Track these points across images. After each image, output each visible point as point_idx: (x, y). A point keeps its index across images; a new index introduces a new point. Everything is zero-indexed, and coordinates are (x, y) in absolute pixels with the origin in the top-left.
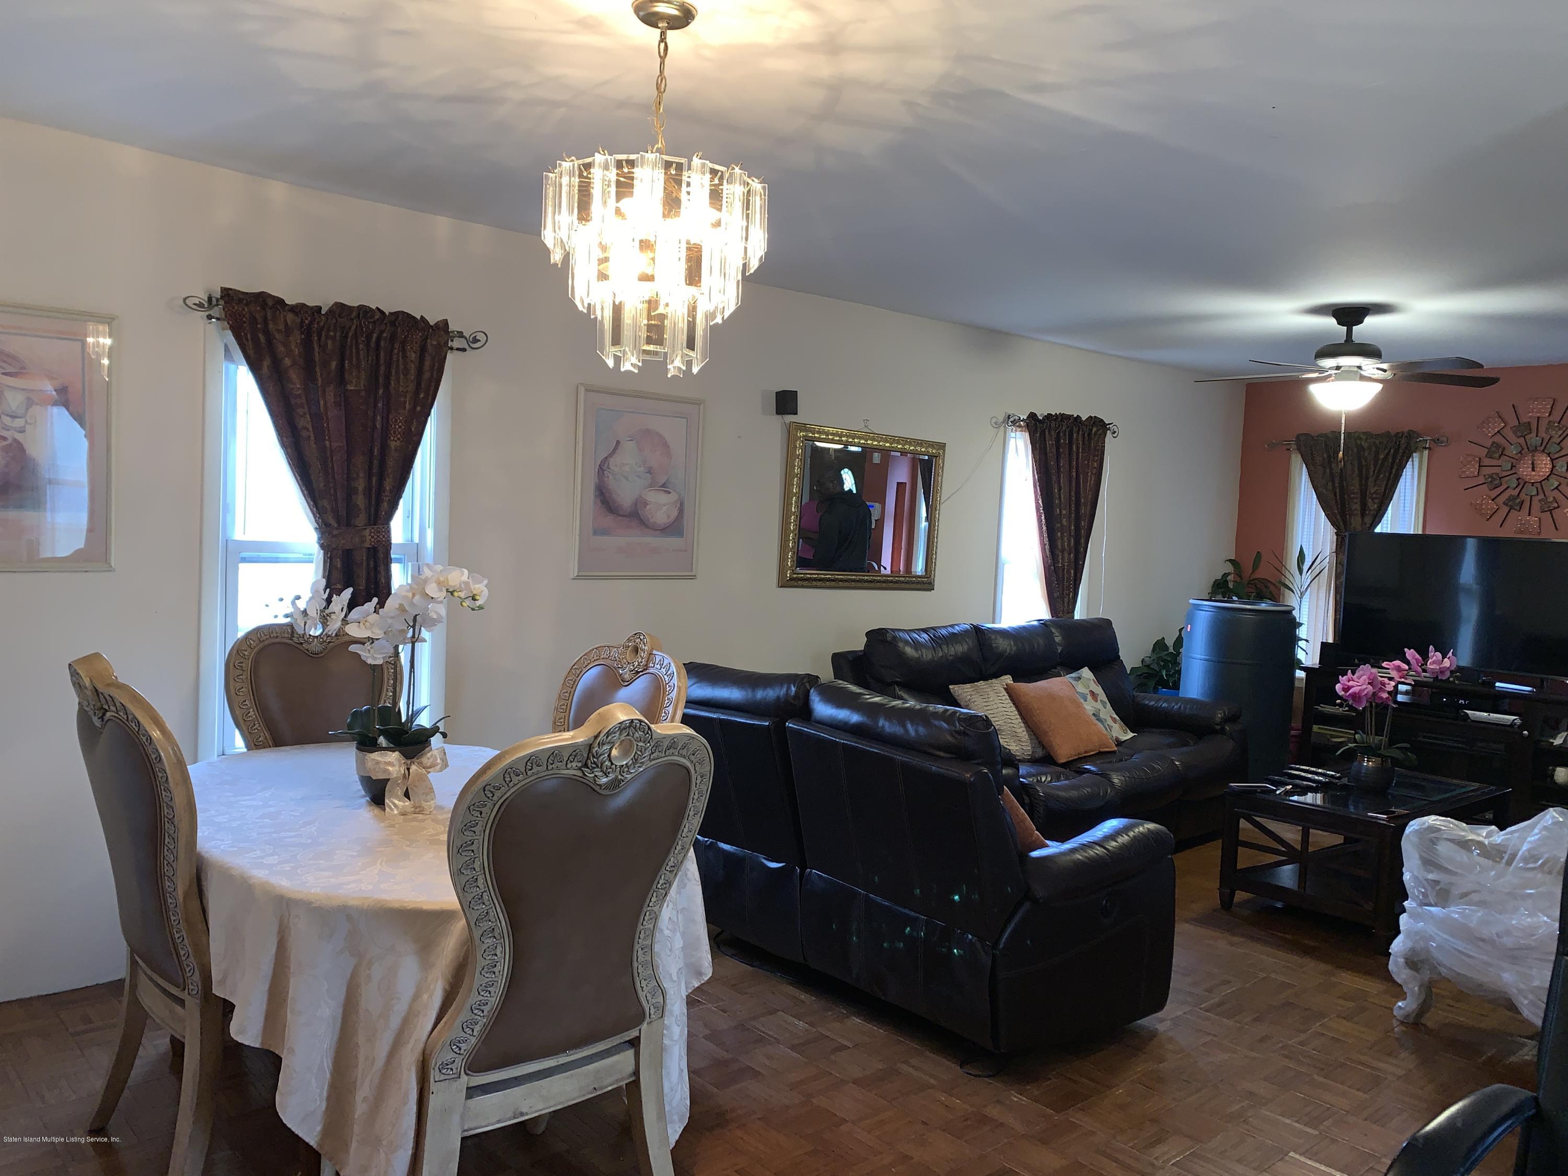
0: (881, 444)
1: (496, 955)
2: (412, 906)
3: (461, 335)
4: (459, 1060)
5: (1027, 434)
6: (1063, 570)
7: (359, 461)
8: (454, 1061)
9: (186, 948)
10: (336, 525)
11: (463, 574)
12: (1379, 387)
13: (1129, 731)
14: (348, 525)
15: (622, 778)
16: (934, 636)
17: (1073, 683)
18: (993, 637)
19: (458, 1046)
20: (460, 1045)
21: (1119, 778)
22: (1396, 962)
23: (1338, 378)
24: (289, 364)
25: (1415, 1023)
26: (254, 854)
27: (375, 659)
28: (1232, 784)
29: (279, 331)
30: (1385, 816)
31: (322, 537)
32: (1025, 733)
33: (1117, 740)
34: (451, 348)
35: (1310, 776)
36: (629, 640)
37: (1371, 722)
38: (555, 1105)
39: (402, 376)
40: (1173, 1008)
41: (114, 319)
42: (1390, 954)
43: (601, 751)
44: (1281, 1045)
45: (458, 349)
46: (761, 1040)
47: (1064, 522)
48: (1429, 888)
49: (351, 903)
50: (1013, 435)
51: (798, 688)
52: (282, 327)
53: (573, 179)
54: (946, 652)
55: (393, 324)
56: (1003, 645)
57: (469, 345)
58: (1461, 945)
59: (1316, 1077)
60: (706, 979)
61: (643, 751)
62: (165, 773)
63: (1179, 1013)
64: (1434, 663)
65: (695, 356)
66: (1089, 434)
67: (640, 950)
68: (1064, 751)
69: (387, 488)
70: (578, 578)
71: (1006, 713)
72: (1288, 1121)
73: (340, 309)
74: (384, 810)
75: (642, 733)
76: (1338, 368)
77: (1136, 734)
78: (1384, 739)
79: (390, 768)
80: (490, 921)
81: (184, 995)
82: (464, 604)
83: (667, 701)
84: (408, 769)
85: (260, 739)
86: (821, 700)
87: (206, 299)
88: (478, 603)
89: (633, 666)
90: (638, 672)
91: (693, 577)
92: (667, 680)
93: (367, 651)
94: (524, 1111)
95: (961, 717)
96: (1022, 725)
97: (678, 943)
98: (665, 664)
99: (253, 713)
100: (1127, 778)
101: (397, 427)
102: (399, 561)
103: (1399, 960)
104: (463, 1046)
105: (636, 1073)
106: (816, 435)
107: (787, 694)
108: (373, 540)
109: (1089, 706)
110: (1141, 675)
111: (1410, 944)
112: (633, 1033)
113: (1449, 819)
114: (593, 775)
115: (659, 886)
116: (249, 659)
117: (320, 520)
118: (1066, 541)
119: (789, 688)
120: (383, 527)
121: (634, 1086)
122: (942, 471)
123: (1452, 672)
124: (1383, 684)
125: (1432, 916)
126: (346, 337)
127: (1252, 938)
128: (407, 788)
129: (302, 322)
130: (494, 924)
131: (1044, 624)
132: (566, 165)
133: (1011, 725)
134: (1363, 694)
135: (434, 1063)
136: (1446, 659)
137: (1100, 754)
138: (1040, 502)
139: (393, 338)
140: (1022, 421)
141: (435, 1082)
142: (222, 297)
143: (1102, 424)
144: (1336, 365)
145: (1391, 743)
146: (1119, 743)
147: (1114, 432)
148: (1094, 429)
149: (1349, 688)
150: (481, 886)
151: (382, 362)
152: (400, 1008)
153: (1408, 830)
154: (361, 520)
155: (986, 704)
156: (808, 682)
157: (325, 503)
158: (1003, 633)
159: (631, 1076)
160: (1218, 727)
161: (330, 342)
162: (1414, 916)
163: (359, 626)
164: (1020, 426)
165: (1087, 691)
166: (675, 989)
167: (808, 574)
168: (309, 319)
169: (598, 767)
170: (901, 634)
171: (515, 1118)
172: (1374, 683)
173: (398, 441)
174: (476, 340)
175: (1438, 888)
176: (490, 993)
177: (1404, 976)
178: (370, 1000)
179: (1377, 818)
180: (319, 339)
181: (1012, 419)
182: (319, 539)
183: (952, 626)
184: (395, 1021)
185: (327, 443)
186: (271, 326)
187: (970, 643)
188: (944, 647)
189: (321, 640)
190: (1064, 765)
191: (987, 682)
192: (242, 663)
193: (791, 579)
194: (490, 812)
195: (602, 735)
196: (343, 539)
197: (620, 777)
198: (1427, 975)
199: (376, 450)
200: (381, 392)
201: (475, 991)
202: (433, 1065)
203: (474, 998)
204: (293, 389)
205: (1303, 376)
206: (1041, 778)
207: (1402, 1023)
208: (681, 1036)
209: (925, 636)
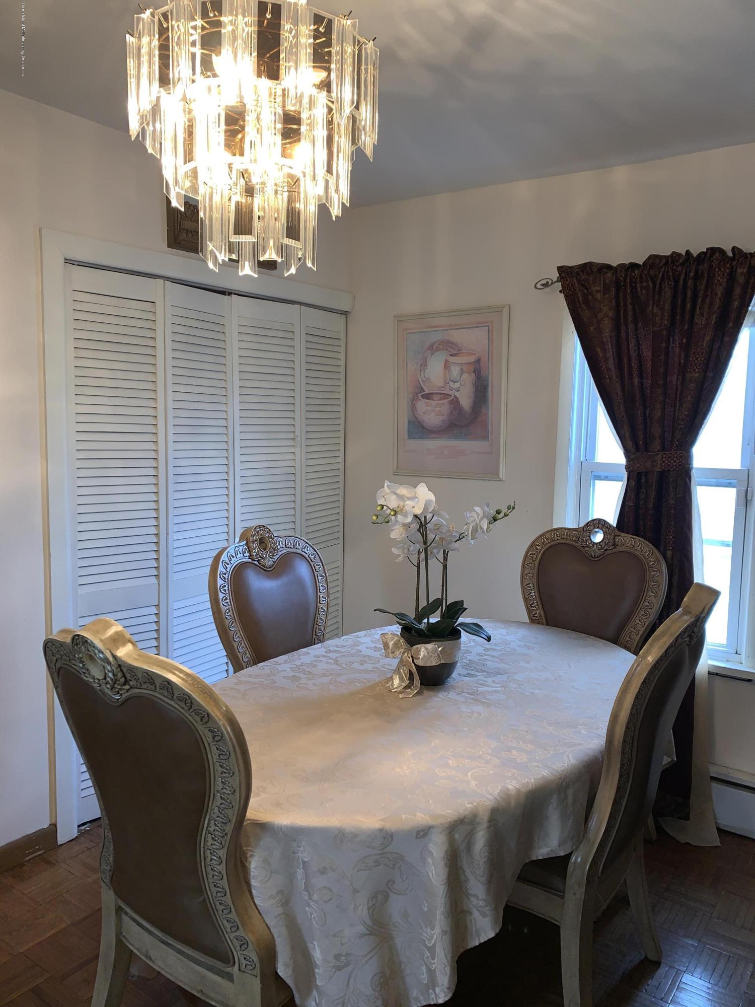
41: (505, 307)
52: (601, 287)
85: (536, 615)
99: (534, 594)
116: (540, 552)
120: (676, 453)
129: (617, 279)
186: (593, 288)
189: (600, 547)
196: (639, 463)
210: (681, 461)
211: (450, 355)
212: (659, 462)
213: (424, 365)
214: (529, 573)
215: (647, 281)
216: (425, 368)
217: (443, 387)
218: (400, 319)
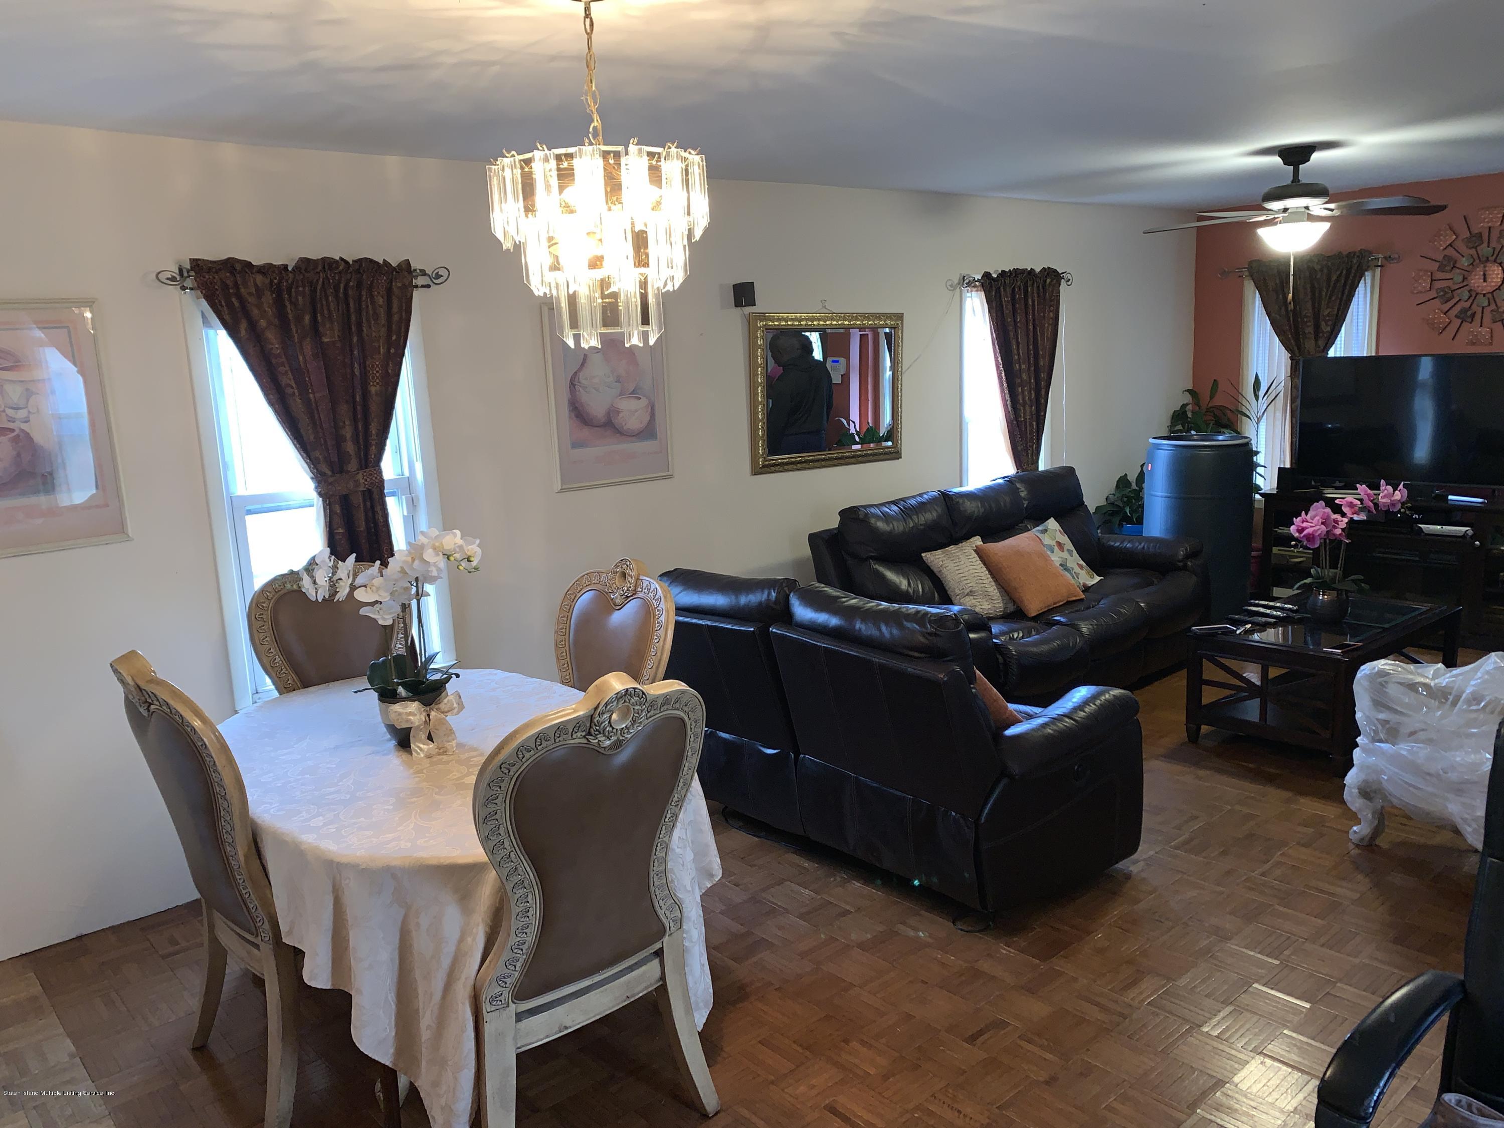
0: (840, 323)
1: (528, 902)
2: (447, 862)
3: (423, 273)
4: (505, 993)
5: (983, 293)
6: (1026, 424)
7: (344, 409)
8: (502, 994)
9: (254, 903)
10: (329, 473)
11: (455, 535)
12: (1326, 226)
13: (1095, 575)
14: (341, 471)
15: (624, 738)
16: (905, 508)
17: (1040, 536)
18: (961, 501)
19: (503, 982)
20: (505, 980)
21: (1088, 627)
22: (1351, 793)
23: (1285, 221)
24: (265, 325)
25: (1369, 846)
26: (301, 817)
27: (384, 619)
28: (1194, 628)
29: (250, 294)
30: (1340, 651)
31: (318, 486)
32: (996, 591)
33: (1084, 585)
34: (416, 287)
35: (1268, 611)
36: (616, 566)
37: (1324, 557)
38: (594, 1016)
39: (373, 322)
40: (1145, 850)
41: (94, 302)
42: (1345, 784)
43: (601, 720)
44: (1245, 877)
45: (423, 286)
46: (772, 912)
47: (1024, 376)
48: (1380, 727)
49: (394, 863)
50: (969, 295)
51: (778, 593)
52: (253, 290)
53: (515, 171)
54: (916, 521)
55: (358, 271)
56: (970, 507)
57: (432, 281)
58: (1408, 778)
59: (1277, 907)
60: (717, 880)
61: (640, 712)
62: (212, 757)
63: (1152, 853)
64: (1385, 496)
65: (651, 329)
66: (1044, 287)
67: (655, 876)
68: (1034, 606)
69: (374, 432)
70: (562, 491)
71: (977, 574)
72: (1252, 953)
73: (305, 264)
74: (411, 754)
75: (637, 698)
76: (1285, 210)
77: (1103, 578)
78: (1338, 572)
79: (412, 718)
80: (519, 875)
81: (258, 941)
82: (460, 567)
83: (657, 625)
84: (428, 715)
85: (289, 682)
86: (800, 604)
87: (177, 271)
88: (474, 564)
89: (623, 591)
90: (627, 597)
91: (670, 477)
92: (655, 604)
93: (377, 613)
94: (568, 1025)
95: (932, 618)
96: (993, 583)
97: (689, 856)
98: (652, 589)
99: (279, 660)
100: (1095, 627)
101: (375, 372)
102: (393, 494)
103: (1353, 790)
104: (508, 981)
105: (663, 978)
106: (776, 323)
107: (768, 600)
108: (366, 483)
109: (1056, 558)
110: (1105, 513)
111: (1362, 776)
112: (658, 946)
113: (1397, 662)
114: (597, 741)
115: (667, 820)
116: (268, 610)
117: (315, 471)
118: (1026, 394)
119: (769, 594)
120: (375, 470)
121: (662, 989)
122: (902, 342)
123: (1403, 504)
124: (1336, 521)
125: (1383, 753)
126: (315, 290)
127: (1219, 771)
128: (430, 732)
129: (271, 281)
130: (523, 877)
131: (1010, 481)
132: (507, 161)
133: (982, 585)
134: (1317, 534)
135: (485, 996)
136: (1397, 492)
137: (1069, 603)
138: (1000, 359)
139: (359, 285)
140: (977, 281)
141: (488, 1013)
142: (192, 269)
143: (1056, 274)
144: (1283, 207)
145: (1345, 575)
146: (1086, 589)
147: (1068, 280)
148: (1048, 280)
149: (1303, 529)
150: (508, 848)
151: (352, 310)
152: (449, 949)
153: (1359, 675)
154: (353, 466)
155: (958, 568)
156: (786, 587)
157: (317, 454)
158: (970, 496)
159: (658, 981)
160: (1181, 564)
161: (300, 298)
162: (1364, 750)
163: (366, 592)
164: (975, 286)
165: (1053, 543)
166: (691, 898)
167: (779, 459)
168: (278, 278)
169: (600, 733)
170: (873, 510)
171: (560, 1032)
172: (1327, 522)
173: (378, 386)
174: (438, 276)
175: (1388, 726)
176: (526, 934)
177: (1357, 805)
178: (421, 944)
179: (1332, 653)
180: (290, 296)
181: (967, 281)
182: (316, 488)
183: (921, 495)
184: (446, 963)
185: (311, 396)
186: (242, 290)
187: (939, 510)
188: (915, 517)
190: (1035, 619)
191: (958, 546)
192: (263, 614)
193: (764, 466)
194: (508, 785)
195: (601, 707)
196: (339, 485)
197: (621, 738)
198: (1378, 803)
199: (358, 397)
200: (355, 339)
201: (512, 933)
202: (484, 999)
203: (513, 940)
204: (272, 349)
205: (1251, 221)
206: (1013, 635)
207: (1357, 846)
208: (699, 937)
209: (895, 508)
212: (362, 481)
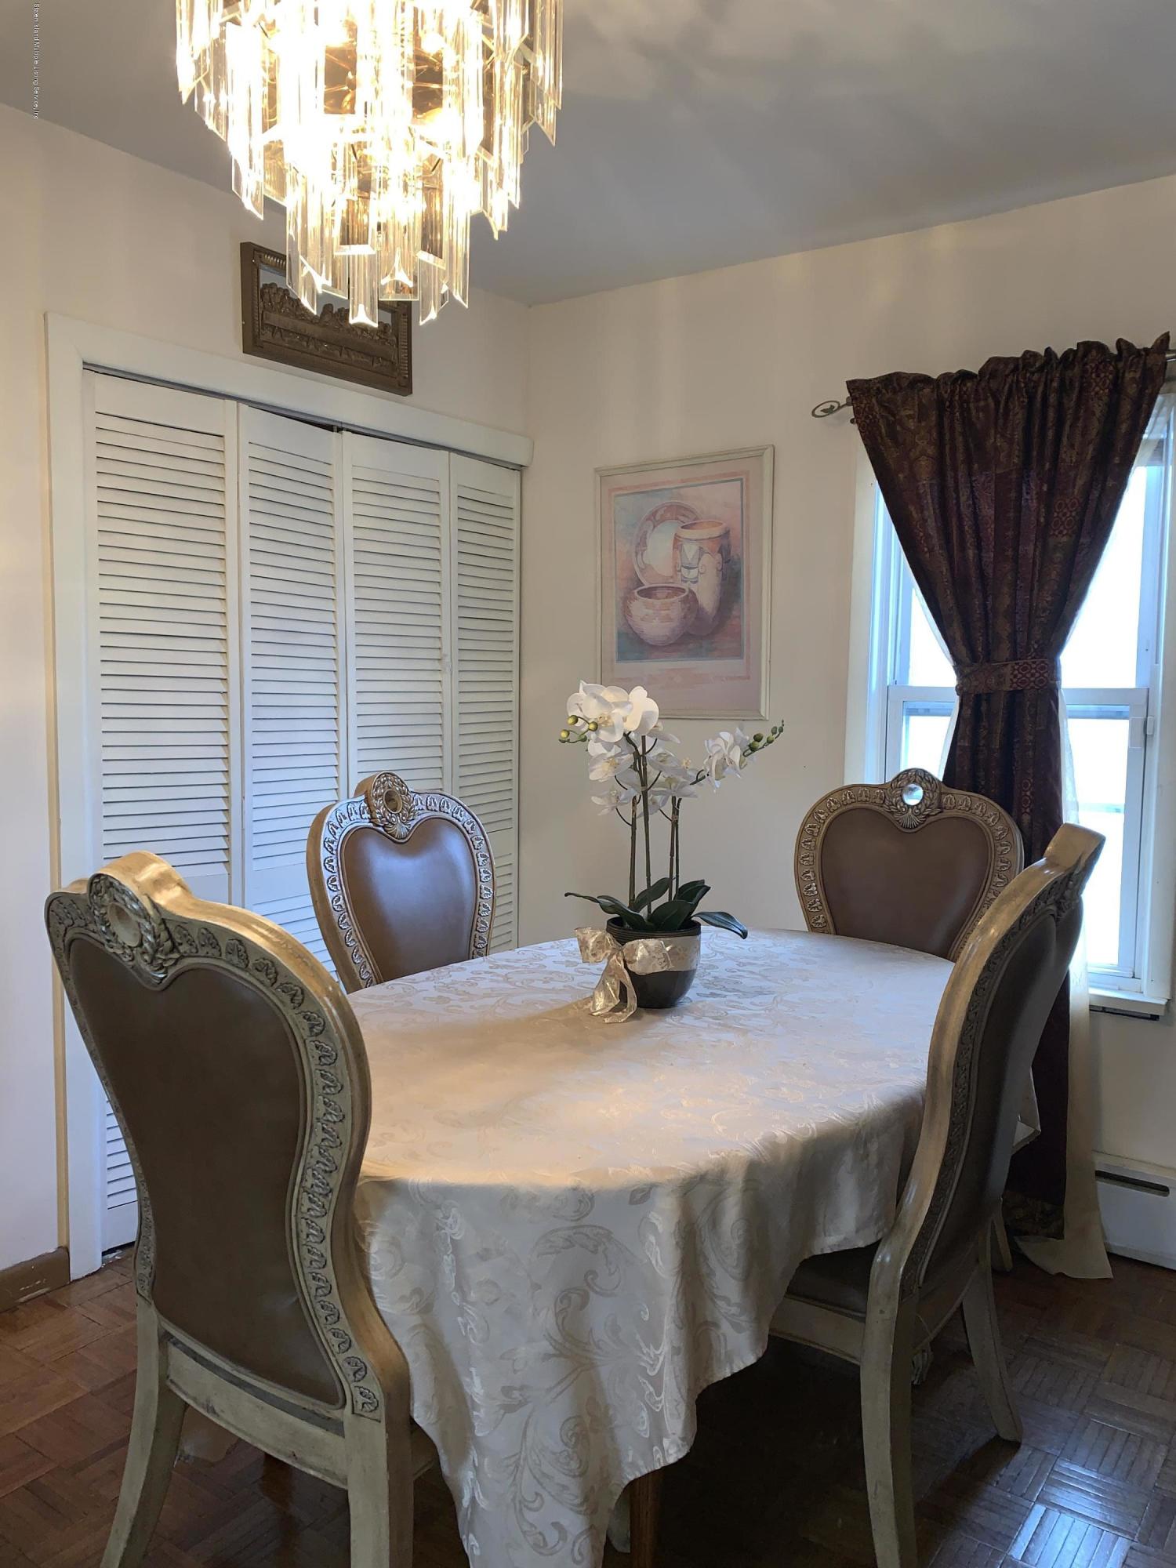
7: (1002, 570)
14: (987, 660)
29: (910, 416)
41: (767, 449)
52: (915, 411)
85: (819, 921)
99: (815, 888)
101: (1060, 515)
108: (1015, 680)
116: (824, 823)
120: (1034, 662)
154: (1004, 651)
168: (949, 390)
173: (1061, 536)
186: (902, 413)
189: (917, 811)
196: (976, 680)
210: (1041, 675)
211: (683, 527)
212: (1009, 677)
213: (642, 544)
214: (808, 856)
215: (986, 399)
216: (643, 548)
217: (672, 577)
218: (604, 475)
